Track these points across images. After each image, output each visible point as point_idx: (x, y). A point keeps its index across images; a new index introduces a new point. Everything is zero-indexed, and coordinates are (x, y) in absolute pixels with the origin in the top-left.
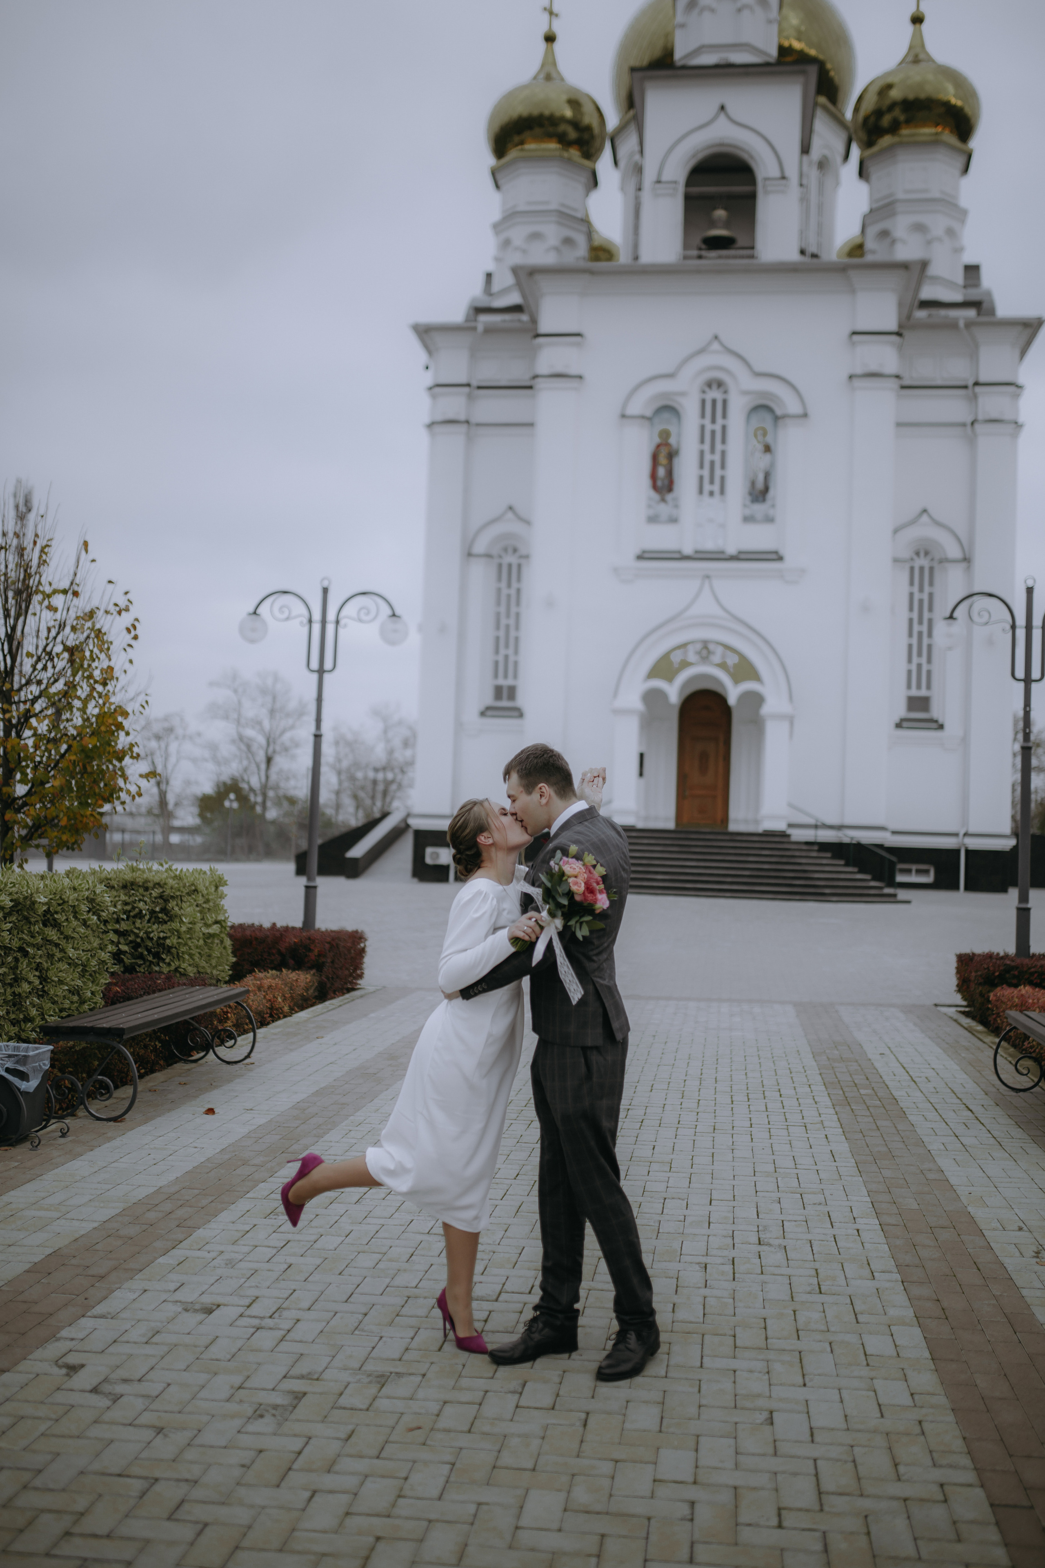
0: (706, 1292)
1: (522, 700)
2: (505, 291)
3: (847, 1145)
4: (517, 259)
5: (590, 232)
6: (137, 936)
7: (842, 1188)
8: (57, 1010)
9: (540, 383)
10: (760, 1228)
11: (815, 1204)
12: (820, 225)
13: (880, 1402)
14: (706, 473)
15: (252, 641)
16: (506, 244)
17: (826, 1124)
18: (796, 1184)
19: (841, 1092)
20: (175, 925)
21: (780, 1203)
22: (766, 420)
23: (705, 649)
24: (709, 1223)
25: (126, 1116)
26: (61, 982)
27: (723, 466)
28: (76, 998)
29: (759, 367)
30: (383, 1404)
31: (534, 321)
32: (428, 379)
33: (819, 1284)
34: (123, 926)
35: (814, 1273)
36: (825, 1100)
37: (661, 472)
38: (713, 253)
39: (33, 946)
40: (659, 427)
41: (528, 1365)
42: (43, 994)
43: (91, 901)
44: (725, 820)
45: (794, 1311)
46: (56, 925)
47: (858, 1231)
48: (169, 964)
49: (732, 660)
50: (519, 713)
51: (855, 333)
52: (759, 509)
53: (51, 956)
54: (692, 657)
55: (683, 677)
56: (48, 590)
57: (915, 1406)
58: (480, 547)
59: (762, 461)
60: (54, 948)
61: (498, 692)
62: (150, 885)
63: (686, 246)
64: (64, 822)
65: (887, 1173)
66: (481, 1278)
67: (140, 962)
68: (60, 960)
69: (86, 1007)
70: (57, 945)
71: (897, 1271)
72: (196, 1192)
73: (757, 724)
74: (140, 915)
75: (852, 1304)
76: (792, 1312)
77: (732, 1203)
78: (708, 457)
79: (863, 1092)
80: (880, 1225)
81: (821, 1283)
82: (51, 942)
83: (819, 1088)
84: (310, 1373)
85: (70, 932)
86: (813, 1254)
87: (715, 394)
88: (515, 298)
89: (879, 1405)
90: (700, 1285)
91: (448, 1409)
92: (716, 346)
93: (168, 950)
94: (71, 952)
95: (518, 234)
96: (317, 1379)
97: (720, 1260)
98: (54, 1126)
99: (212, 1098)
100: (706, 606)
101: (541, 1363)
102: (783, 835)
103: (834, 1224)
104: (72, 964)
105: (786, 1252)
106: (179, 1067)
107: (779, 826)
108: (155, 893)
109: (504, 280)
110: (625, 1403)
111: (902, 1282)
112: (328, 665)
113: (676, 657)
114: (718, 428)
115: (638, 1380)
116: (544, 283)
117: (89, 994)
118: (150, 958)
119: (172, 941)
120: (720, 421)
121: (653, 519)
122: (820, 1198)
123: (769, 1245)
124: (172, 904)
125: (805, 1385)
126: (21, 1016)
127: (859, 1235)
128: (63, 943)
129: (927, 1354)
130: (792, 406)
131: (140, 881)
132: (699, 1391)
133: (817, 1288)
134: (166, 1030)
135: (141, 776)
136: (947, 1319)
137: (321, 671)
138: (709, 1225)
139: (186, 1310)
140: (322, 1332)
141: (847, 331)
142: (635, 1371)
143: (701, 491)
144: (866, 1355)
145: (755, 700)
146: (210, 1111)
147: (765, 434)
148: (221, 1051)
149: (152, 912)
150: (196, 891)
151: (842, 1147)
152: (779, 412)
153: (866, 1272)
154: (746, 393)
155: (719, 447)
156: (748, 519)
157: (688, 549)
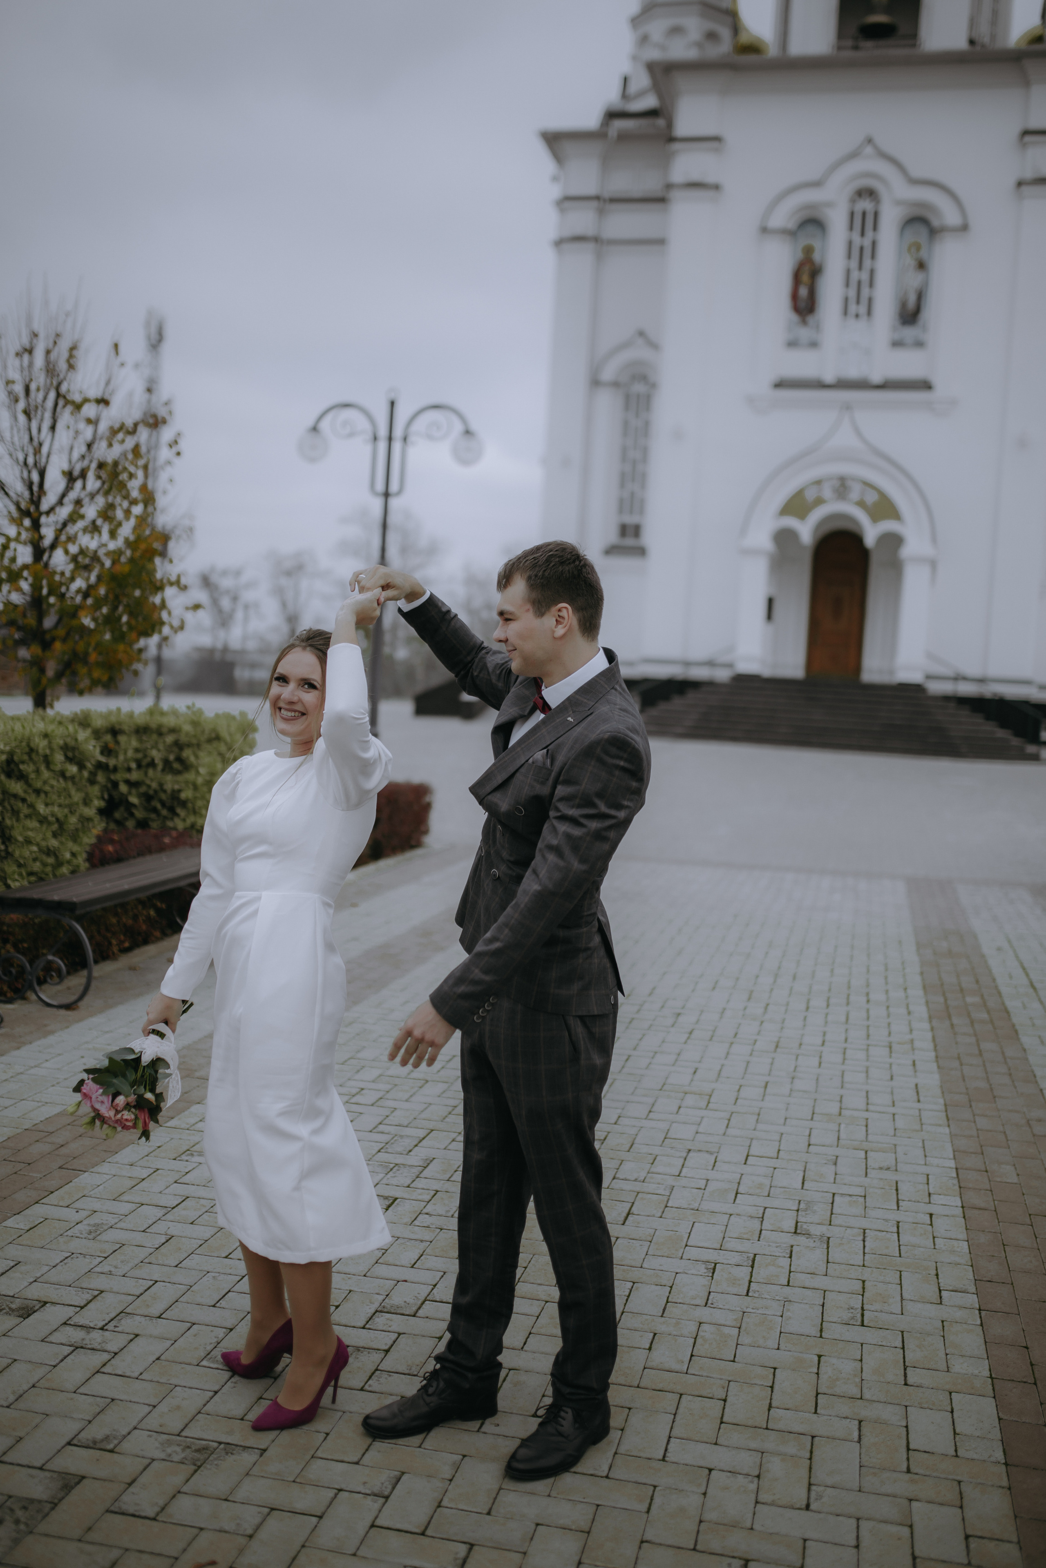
0: (704, 1314)
1: (650, 538)
2: (641, 94)
3: (937, 1076)
4: (654, 54)
5: (736, 27)
6: (149, 786)
7: (921, 1144)
8: (24, 874)
9: (675, 195)
10: (802, 1206)
11: (881, 1168)
12: (995, 13)
13: (917, 1553)
14: (852, 293)
15: (312, 460)
16: (644, 40)
17: (917, 1044)
18: (861, 1135)
19: (942, 1000)
20: (190, 776)
21: (835, 1164)
22: (922, 236)
23: (842, 486)
24: (737, 1193)
25: (80, 1004)
26: (28, 842)
27: (871, 284)
28: (51, 860)
29: (916, 172)
30: (184, 1508)
31: (670, 125)
32: (555, 191)
33: (862, 1309)
34: (135, 776)
35: (859, 1287)
36: (920, 1010)
37: (803, 292)
38: (869, 44)
40: (803, 241)
41: (416, 1440)
43: (65, 748)
44: (857, 668)
45: (820, 1357)
46: (22, 777)
47: (931, 1215)
48: (184, 820)
49: (871, 498)
50: (641, 551)
51: (1026, 133)
52: (909, 333)
53: (16, 813)
54: (827, 492)
55: (816, 515)
56: (78, 398)
58: (608, 374)
59: (914, 280)
60: (20, 804)
61: (624, 530)
62: (164, 730)
63: (841, 33)
64: (93, 657)
65: (982, 1123)
67: (153, 816)
68: (29, 816)
69: (65, 870)
70: (24, 800)
71: (974, 1290)
73: (896, 567)
74: (152, 764)
75: (903, 1348)
76: (816, 1358)
77: (773, 1163)
78: (855, 275)
79: (969, 1000)
80: (963, 1207)
81: (865, 1307)
82: (15, 796)
83: (917, 992)
84: (107, 1438)
85: (38, 784)
86: (864, 1253)
87: (866, 205)
88: (650, 102)
89: (914, 1558)
90: (698, 1302)
91: (274, 1524)
92: (869, 150)
93: (184, 804)
94: (41, 808)
95: (657, 28)
96: (111, 1451)
97: (735, 1258)
100: (845, 438)
101: (438, 1437)
102: (918, 689)
103: (901, 1203)
104: (43, 820)
105: (828, 1248)
107: (913, 676)
108: (169, 739)
109: (641, 80)
110: (534, 1526)
111: (980, 1310)
112: (394, 487)
113: (810, 495)
114: (867, 242)
115: (567, 1479)
116: (682, 81)
117: (68, 856)
118: (164, 812)
119: (186, 794)
120: (869, 233)
121: (792, 344)
122: (889, 1160)
123: (808, 1235)
124: (187, 753)
125: (808, 1507)
127: (931, 1225)
128: (31, 798)
129: (999, 1455)
130: (950, 216)
131: (154, 726)
132: (648, 1512)
133: (859, 1316)
134: (162, 896)
135: (187, 608)
136: (1035, 1384)
137: (387, 495)
138: (736, 1197)
140: (158, 1359)
141: (1017, 130)
142: (566, 1465)
143: (845, 312)
144: (908, 1449)
145: (894, 541)
147: (918, 247)
149: (166, 762)
150: (218, 738)
151: (931, 1080)
152: (935, 223)
153: (931, 1291)
154: (899, 203)
155: (867, 263)
156: (897, 344)
157: (829, 377)
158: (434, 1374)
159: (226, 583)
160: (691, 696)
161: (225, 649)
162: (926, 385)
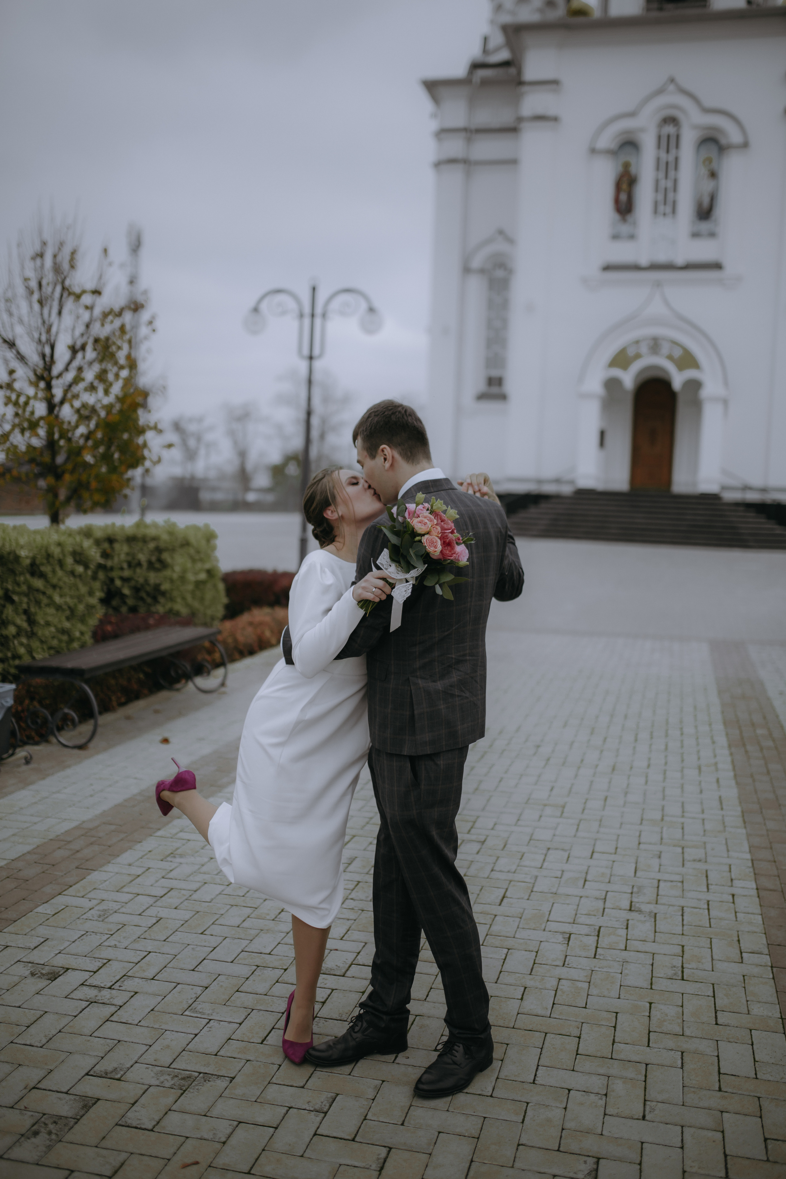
0: (563, 972)
1: (511, 386)
2: (497, 49)
3: (735, 790)
4: (506, 19)
6: (137, 581)
7: (724, 842)
8: (46, 648)
9: (525, 125)
10: (635, 889)
11: (694, 860)
13: (728, 1152)
14: (660, 197)
15: (254, 333)
16: (499, 7)
17: (720, 766)
18: (679, 835)
19: (738, 732)
20: (168, 573)
21: (660, 857)
23: (655, 345)
24: (585, 881)
25: (89, 745)
26: (48, 624)
27: (675, 191)
28: (65, 638)
29: (708, 103)
30: (173, 1121)
31: (519, 73)
32: (434, 125)
33: (683, 967)
34: (126, 573)
35: (679, 950)
36: (722, 740)
37: (623, 197)
38: (672, 6)
39: (19, 594)
40: (622, 159)
41: (347, 1069)
42: (32, 635)
43: (74, 554)
44: (669, 482)
45: (651, 1003)
46: (42, 576)
47: (733, 895)
48: (164, 606)
49: (677, 353)
50: (503, 397)
52: (704, 226)
53: (38, 603)
54: (644, 349)
55: (636, 367)
57: (768, 1160)
58: (476, 263)
59: (708, 186)
60: (42, 596)
61: (490, 381)
62: (148, 539)
64: (94, 485)
65: (771, 825)
66: (340, 945)
67: (141, 603)
68: (48, 605)
69: (76, 645)
70: (44, 593)
71: (767, 952)
72: (113, 827)
73: (697, 405)
74: (139, 564)
75: (714, 997)
76: (648, 1005)
77: (613, 857)
78: (662, 184)
79: (759, 732)
80: (757, 889)
81: (685, 966)
82: (38, 590)
83: (719, 727)
84: (115, 1070)
85: (55, 581)
86: (683, 925)
87: (670, 129)
88: (504, 55)
89: (726, 1156)
90: (557, 963)
91: (241, 1133)
92: (672, 87)
93: (163, 594)
94: (57, 599)
96: (119, 1080)
97: (585, 930)
98: (21, 753)
99: (168, 730)
100: (657, 308)
101: (365, 1066)
102: (715, 497)
103: (710, 887)
104: (59, 608)
105: (655, 921)
106: (164, 694)
107: (712, 488)
108: (152, 545)
109: (498, 39)
110: (437, 1134)
111: (772, 967)
112: (316, 352)
113: (631, 352)
114: (671, 158)
115: (461, 1098)
116: (528, 39)
117: (77, 634)
118: (149, 600)
119: (165, 586)
120: (673, 151)
121: (616, 237)
122: (701, 854)
123: (640, 911)
124: (165, 556)
125: (644, 1118)
126: (9, 654)
127: (733, 903)
128: (49, 591)
130: (734, 136)
131: (140, 535)
132: (523, 1122)
133: (680, 973)
134: (148, 663)
135: (163, 447)
137: (311, 358)
138: (584, 883)
139: (33, 974)
140: (152, 1010)
142: (459, 1087)
143: (656, 211)
144: (719, 1073)
145: (695, 385)
146: (166, 741)
147: (710, 161)
148: (200, 681)
149: (150, 562)
150: (188, 544)
151: (731, 793)
152: (724, 143)
153: (734, 953)
154: (696, 127)
155: (672, 173)
156: (695, 235)
157: (644, 261)
158: (359, 1017)
159: (192, 428)
160: (544, 506)
161: (193, 478)
162: (717, 266)
